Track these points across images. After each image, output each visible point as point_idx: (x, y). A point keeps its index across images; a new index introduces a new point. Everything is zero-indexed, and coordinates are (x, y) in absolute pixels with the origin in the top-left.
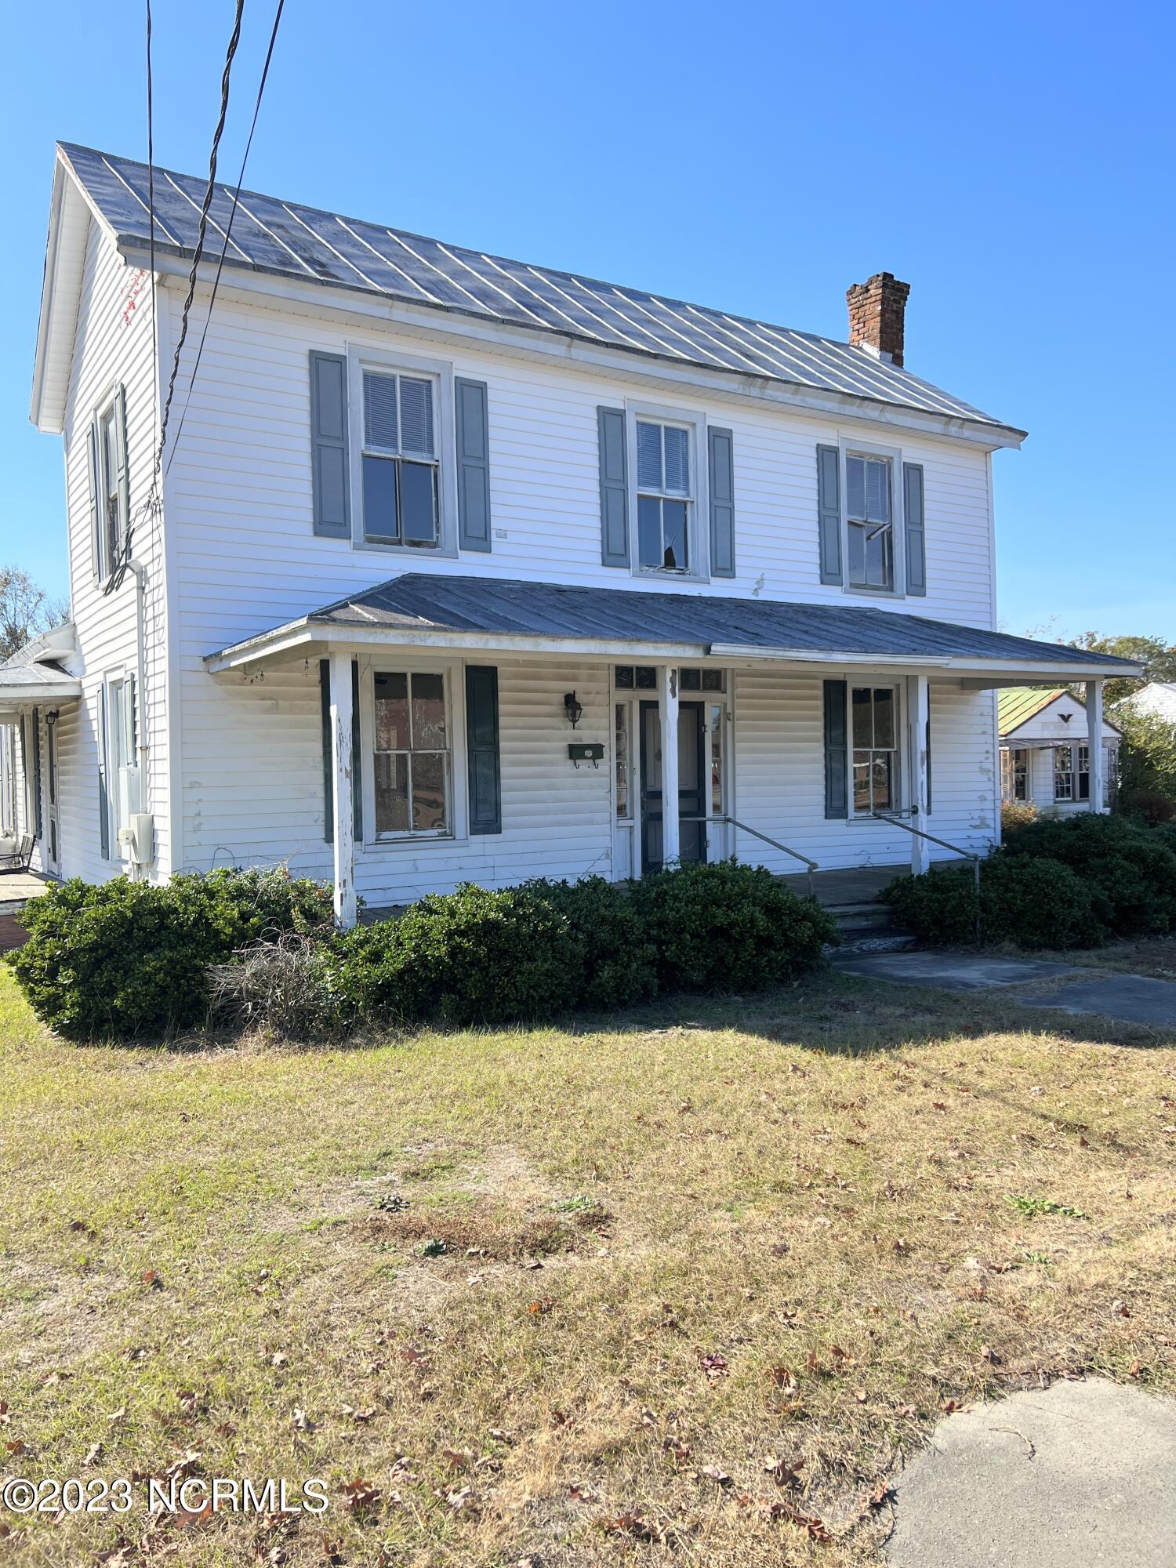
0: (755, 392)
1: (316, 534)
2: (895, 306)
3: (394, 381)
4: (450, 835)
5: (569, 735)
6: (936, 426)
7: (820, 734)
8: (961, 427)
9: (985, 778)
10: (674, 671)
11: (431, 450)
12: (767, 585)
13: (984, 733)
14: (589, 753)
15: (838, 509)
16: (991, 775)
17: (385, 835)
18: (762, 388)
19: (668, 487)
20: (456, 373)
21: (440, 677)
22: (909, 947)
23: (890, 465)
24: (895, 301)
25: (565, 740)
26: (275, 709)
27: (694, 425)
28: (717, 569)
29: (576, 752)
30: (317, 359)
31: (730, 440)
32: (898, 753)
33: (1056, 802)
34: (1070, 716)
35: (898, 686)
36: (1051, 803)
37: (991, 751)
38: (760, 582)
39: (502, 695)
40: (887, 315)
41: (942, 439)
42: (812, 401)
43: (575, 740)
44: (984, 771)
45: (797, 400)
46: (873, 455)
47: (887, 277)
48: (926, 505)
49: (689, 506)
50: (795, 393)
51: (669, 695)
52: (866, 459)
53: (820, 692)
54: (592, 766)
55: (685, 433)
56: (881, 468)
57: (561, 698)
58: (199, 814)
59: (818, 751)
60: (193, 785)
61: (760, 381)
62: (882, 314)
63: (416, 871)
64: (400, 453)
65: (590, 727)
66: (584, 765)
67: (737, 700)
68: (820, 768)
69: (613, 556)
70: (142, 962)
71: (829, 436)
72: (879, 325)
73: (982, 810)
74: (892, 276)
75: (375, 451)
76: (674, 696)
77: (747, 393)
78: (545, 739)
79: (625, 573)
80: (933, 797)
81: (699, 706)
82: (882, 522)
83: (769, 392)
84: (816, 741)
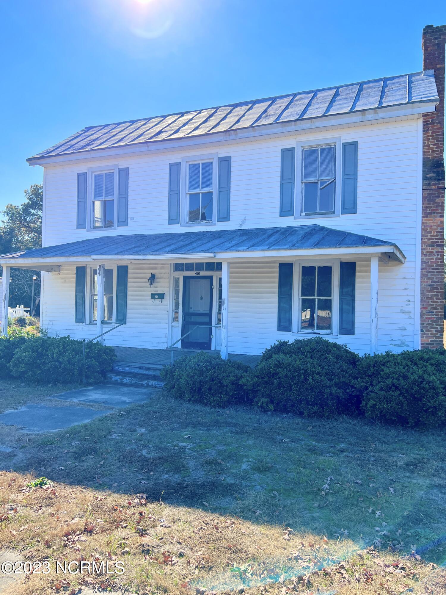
1: (77, 228)
3: (103, 175)
5: (151, 289)
6: (357, 118)
7: (277, 290)
9: (407, 317)
10: (100, 266)
12: (247, 222)
14: (159, 296)
15: (294, 178)
18: (235, 134)
19: (203, 187)
20: (119, 167)
23: (333, 146)
25: (150, 291)
26: (65, 282)
27: (213, 159)
28: (221, 218)
29: (153, 296)
30: (79, 176)
31: (229, 160)
32: (333, 300)
35: (334, 264)
37: (412, 300)
38: (244, 221)
39: (129, 275)
42: (264, 132)
43: (153, 292)
44: (406, 312)
45: (257, 134)
52: (319, 148)
53: (277, 270)
54: (160, 302)
55: (211, 163)
57: (150, 276)
58: (46, 312)
59: (275, 298)
60: (45, 303)
64: (104, 198)
65: (161, 287)
66: (158, 301)
69: (173, 220)
71: (290, 143)
73: (402, 336)
75: (97, 199)
77: (228, 139)
78: (144, 291)
79: (178, 226)
80: (356, 325)
81: (211, 278)
82: (329, 178)
83: (241, 135)
84: (274, 293)
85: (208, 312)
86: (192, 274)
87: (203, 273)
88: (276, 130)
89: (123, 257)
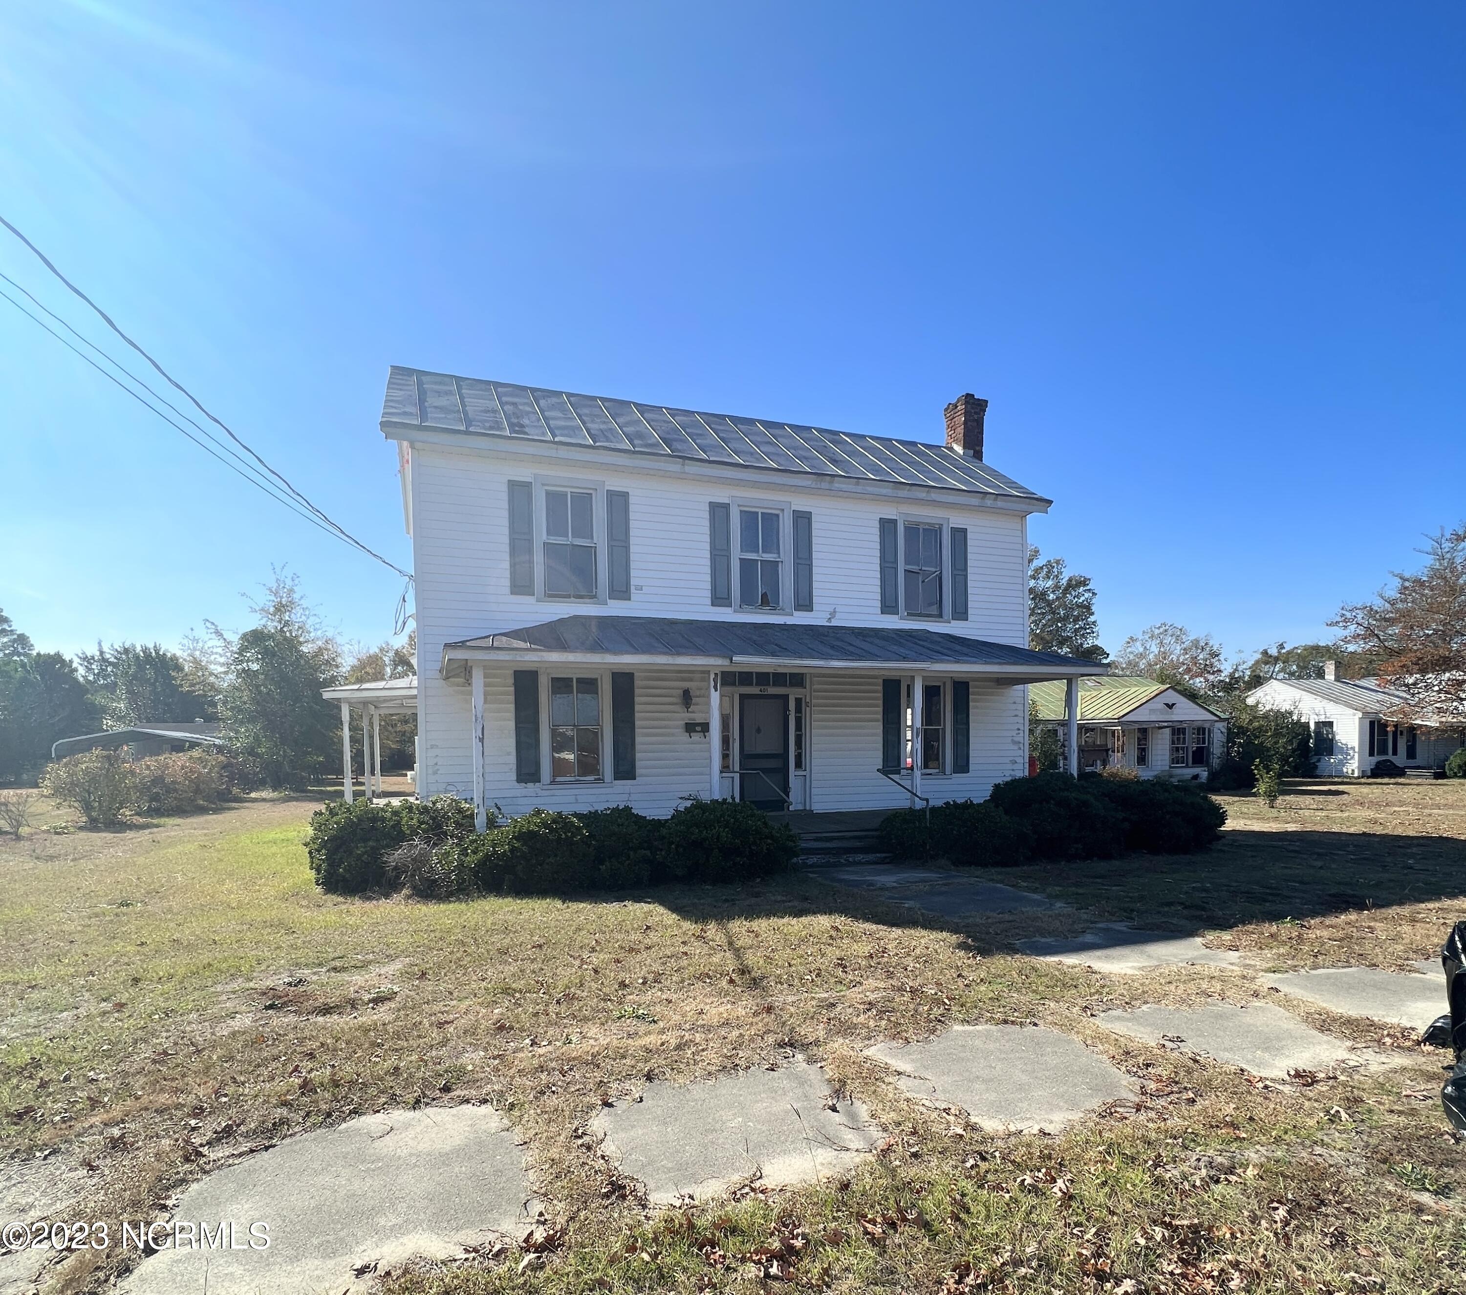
0: (825, 485)
1: (512, 593)
2: (976, 417)
3: (566, 495)
4: (601, 780)
5: (685, 717)
6: (974, 500)
7: (880, 716)
8: (995, 500)
9: (1016, 747)
10: (716, 674)
11: (592, 538)
12: (838, 616)
13: (1016, 716)
14: (698, 728)
15: (896, 561)
16: (1021, 746)
17: (558, 779)
18: (831, 482)
19: (763, 552)
20: (607, 488)
21: (596, 680)
22: (888, 860)
23: (940, 529)
24: (976, 413)
25: (683, 719)
27: (783, 510)
28: (798, 605)
29: (690, 728)
30: (513, 485)
31: (809, 519)
32: (944, 730)
33: (1171, 767)
34: (1173, 704)
35: (944, 683)
36: (1168, 768)
37: (1022, 728)
38: (833, 614)
39: (637, 691)
40: (969, 423)
41: (981, 509)
42: (870, 489)
43: (690, 719)
44: (1014, 742)
45: (859, 489)
46: (928, 524)
47: (969, 397)
48: (969, 556)
49: (780, 564)
50: (857, 484)
51: (713, 690)
52: (921, 527)
53: (880, 688)
54: (703, 737)
55: (777, 516)
56: (934, 532)
57: (680, 692)
58: (436, 764)
59: (878, 728)
60: (432, 747)
61: (828, 478)
62: (965, 423)
63: (577, 802)
64: (570, 540)
65: (703, 712)
66: (696, 737)
67: (813, 694)
68: (880, 739)
69: (719, 598)
70: (357, 848)
71: (890, 512)
72: (963, 431)
73: (1013, 770)
74: (973, 395)
75: (553, 540)
76: (716, 690)
77: (819, 486)
78: (669, 720)
79: (728, 610)
80: (972, 760)
81: (786, 697)
82: (933, 570)
83: (837, 485)
84: (877, 721)
85: (782, 752)
86: (754, 690)
87: (772, 690)
88: (884, 491)
89: (804, 662)
